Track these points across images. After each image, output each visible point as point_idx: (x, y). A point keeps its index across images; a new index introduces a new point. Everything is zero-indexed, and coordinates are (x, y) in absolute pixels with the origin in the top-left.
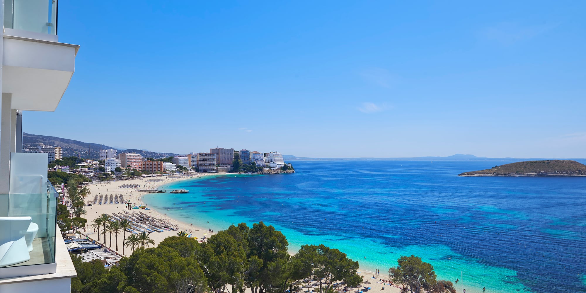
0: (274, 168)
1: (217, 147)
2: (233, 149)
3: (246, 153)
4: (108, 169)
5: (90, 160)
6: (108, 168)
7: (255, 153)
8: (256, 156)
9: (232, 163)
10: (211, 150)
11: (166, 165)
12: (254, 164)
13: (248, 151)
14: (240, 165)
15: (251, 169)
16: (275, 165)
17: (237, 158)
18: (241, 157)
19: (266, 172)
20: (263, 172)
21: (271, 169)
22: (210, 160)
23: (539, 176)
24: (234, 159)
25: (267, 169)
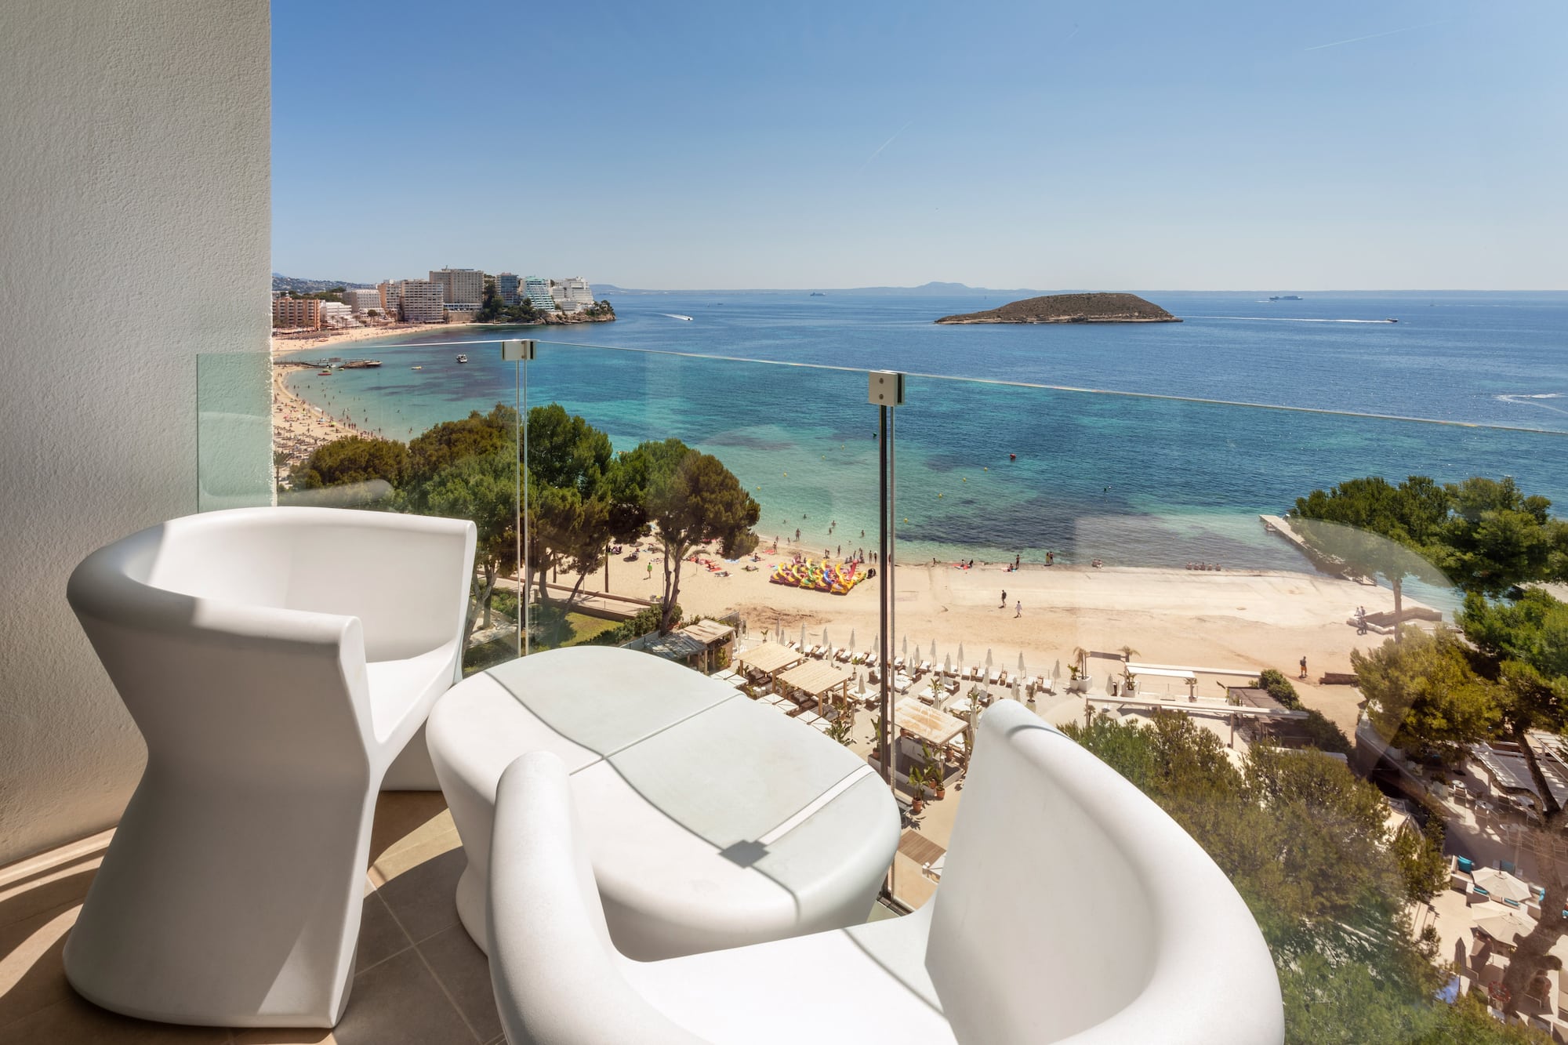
0: (572, 312)
1: (445, 268)
2: (483, 271)
3: (511, 281)
7: (529, 279)
8: (533, 285)
9: (480, 302)
10: (433, 274)
11: (328, 307)
12: (528, 302)
13: (515, 277)
14: (498, 305)
15: (523, 315)
16: (574, 304)
17: (490, 290)
18: (499, 289)
19: (555, 320)
20: (549, 319)
21: (566, 313)
22: (429, 295)
23: (1075, 321)
24: (484, 293)
25: (556, 314)
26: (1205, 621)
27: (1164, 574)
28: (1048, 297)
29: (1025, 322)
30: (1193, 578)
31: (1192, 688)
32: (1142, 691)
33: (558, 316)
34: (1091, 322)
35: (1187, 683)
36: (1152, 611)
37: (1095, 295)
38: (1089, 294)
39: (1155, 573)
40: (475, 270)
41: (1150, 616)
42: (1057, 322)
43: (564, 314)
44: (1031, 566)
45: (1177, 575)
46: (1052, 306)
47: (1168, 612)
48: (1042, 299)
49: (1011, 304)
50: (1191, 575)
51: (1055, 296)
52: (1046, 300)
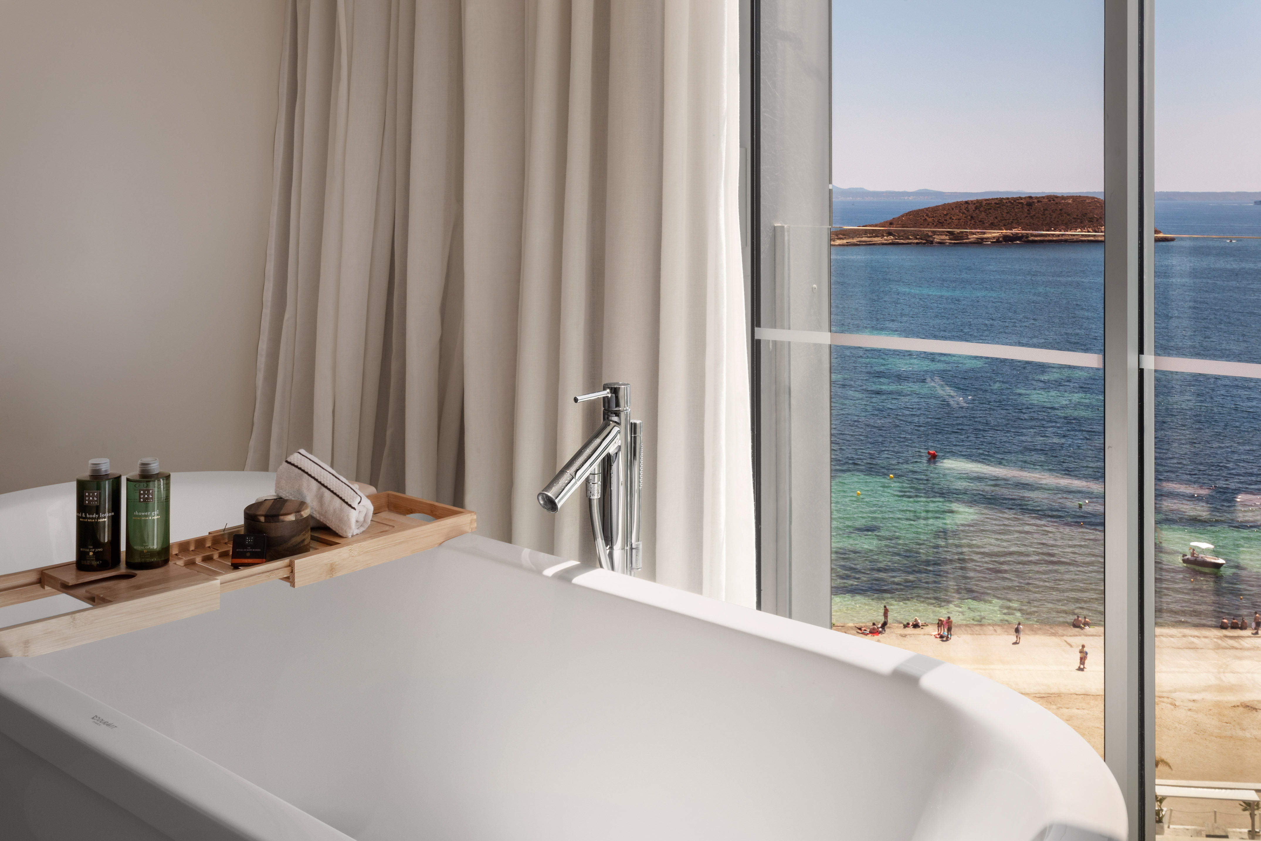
23: (1008, 240)
26: (1256, 709)
27: (1184, 636)
28: (967, 202)
29: (932, 242)
30: (1232, 642)
31: (1252, 816)
32: (1175, 824)
34: (1034, 242)
35: (1245, 810)
36: (1174, 695)
37: (1039, 200)
38: (1031, 197)
39: (1172, 636)
41: (1171, 704)
42: (980, 242)
44: (977, 628)
45: (1206, 637)
46: (972, 217)
47: (1196, 697)
48: (958, 205)
49: (910, 213)
50: (1226, 636)
51: (978, 201)
52: (963, 207)
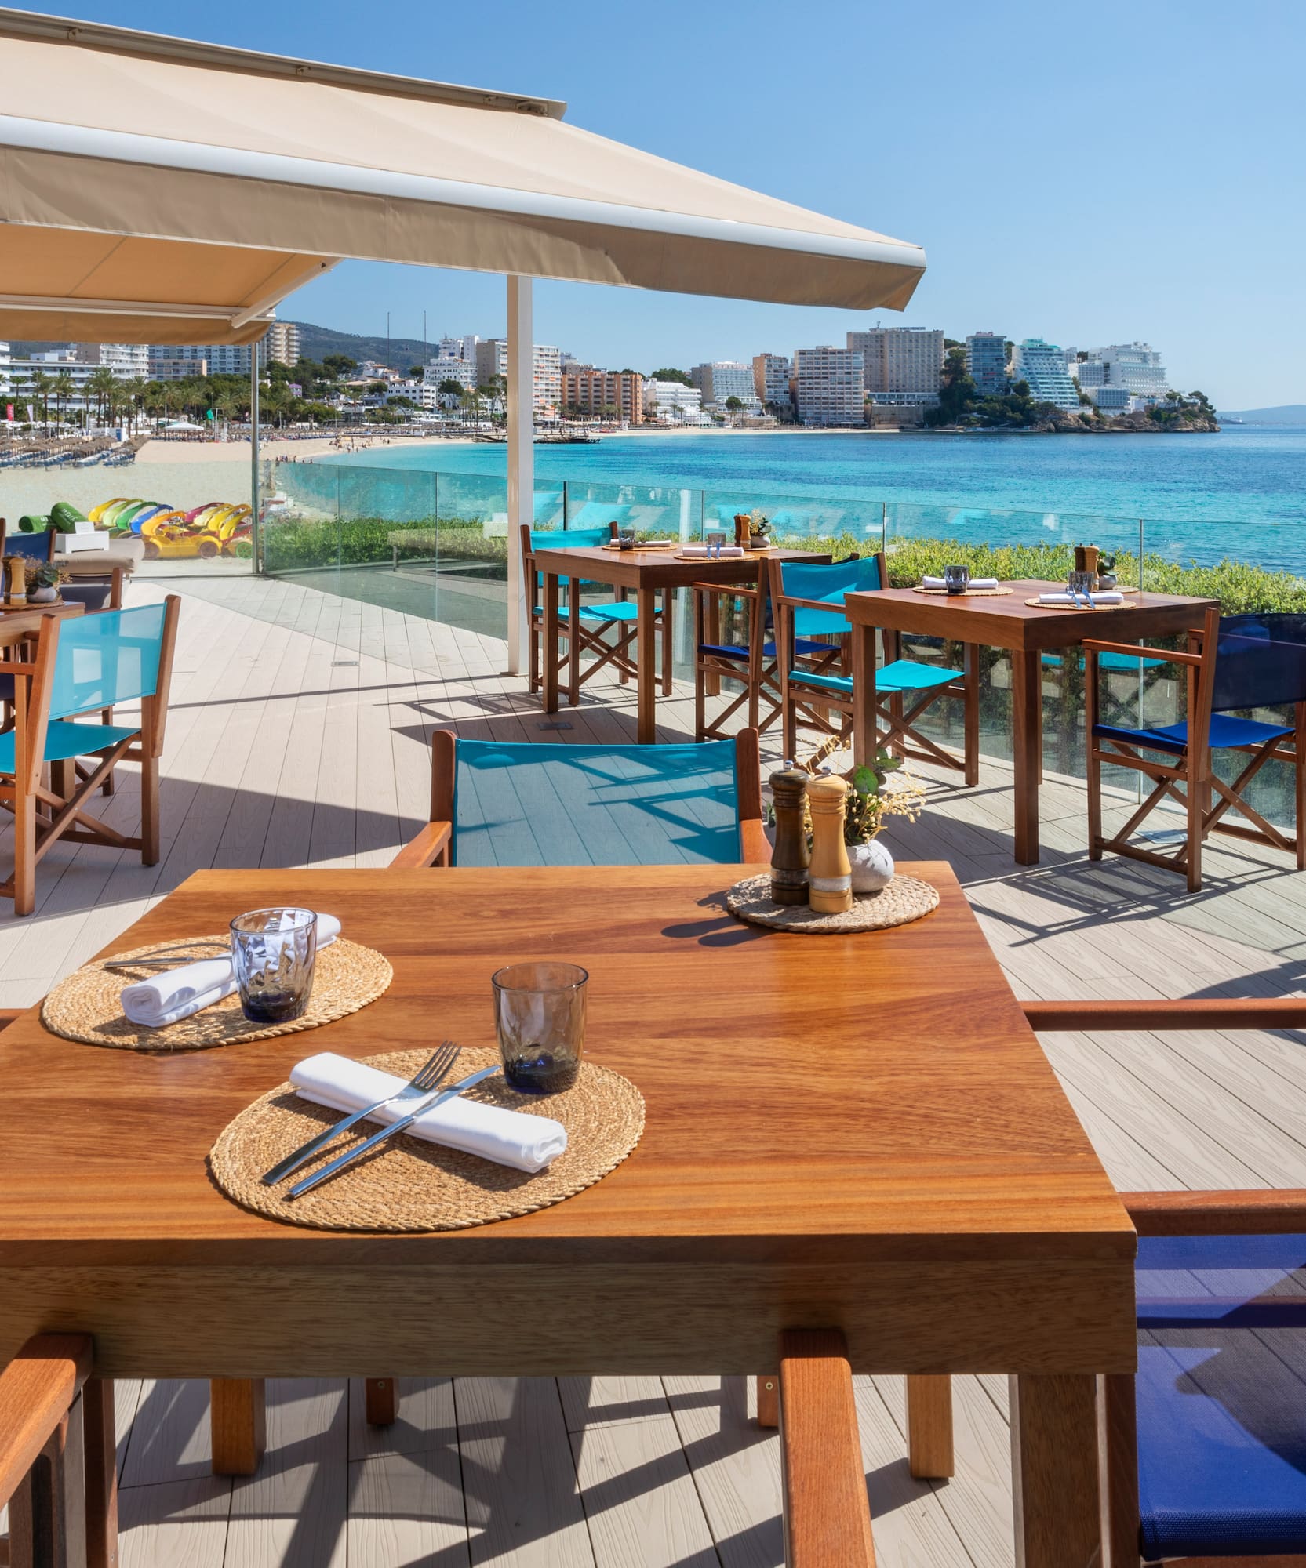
0: (1118, 412)
1: (875, 326)
2: (942, 332)
3: (992, 347)
4: (425, 394)
5: (386, 370)
6: (428, 391)
7: (1030, 345)
8: (1035, 358)
9: (935, 391)
10: (852, 338)
11: (658, 390)
12: (1022, 389)
13: (1000, 340)
14: (968, 393)
15: (1010, 414)
16: (1123, 396)
17: (954, 366)
18: (968, 364)
19: (1073, 423)
20: (1062, 424)
21: (1102, 412)
22: (840, 375)
24: (943, 372)
25: (1078, 412)
33: (1082, 417)
40: (928, 329)
43: (1097, 414)
